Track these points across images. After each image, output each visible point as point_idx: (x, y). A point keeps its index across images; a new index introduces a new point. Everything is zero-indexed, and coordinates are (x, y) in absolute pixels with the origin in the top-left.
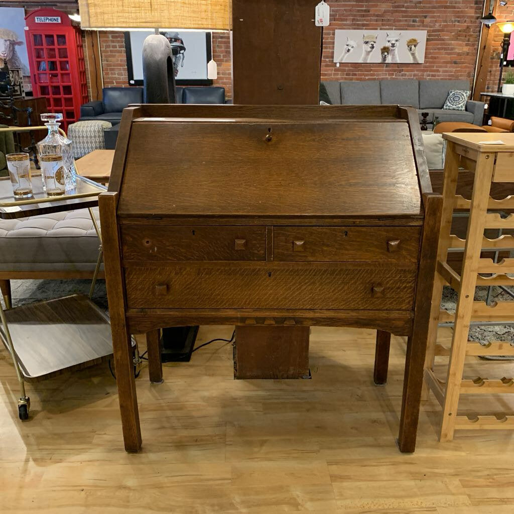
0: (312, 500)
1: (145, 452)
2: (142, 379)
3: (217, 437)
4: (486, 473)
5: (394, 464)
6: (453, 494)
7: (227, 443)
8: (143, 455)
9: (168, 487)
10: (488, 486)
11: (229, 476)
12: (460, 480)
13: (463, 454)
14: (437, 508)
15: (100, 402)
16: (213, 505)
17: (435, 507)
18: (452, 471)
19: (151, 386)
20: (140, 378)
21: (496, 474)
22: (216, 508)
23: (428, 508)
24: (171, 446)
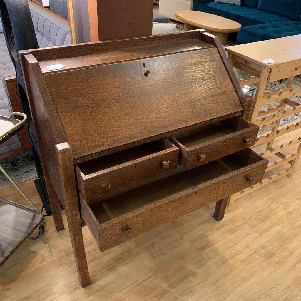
0: (199, 268)
1: (94, 283)
2: (49, 232)
3: (127, 253)
4: (255, 216)
5: (218, 229)
6: (250, 234)
7: (135, 254)
8: (94, 285)
9: (125, 298)
10: (259, 223)
11: (151, 274)
12: (248, 225)
13: (240, 210)
14: (249, 245)
15: (34, 261)
16: (156, 296)
17: (248, 245)
18: (242, 222)
19: (59, 234)
20: (47, 231)
21: (259, 216)
22: (159, 296)
23: (246, 246)
24: (106, 271)
